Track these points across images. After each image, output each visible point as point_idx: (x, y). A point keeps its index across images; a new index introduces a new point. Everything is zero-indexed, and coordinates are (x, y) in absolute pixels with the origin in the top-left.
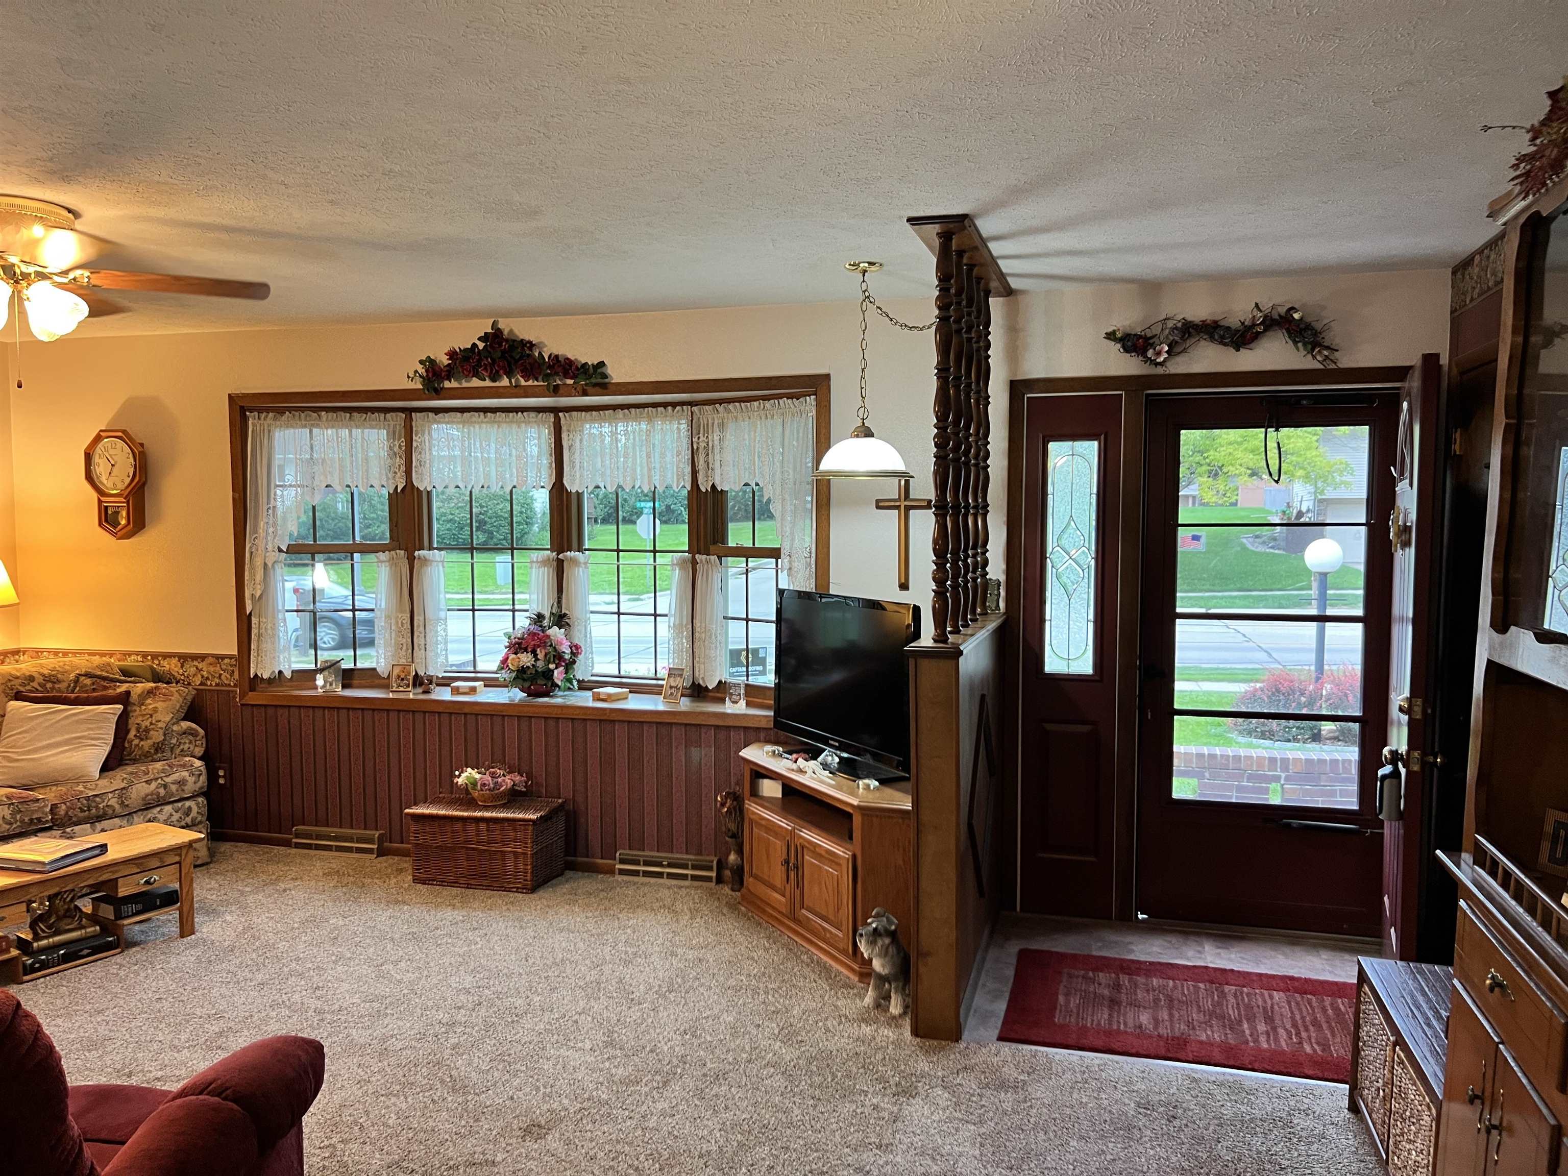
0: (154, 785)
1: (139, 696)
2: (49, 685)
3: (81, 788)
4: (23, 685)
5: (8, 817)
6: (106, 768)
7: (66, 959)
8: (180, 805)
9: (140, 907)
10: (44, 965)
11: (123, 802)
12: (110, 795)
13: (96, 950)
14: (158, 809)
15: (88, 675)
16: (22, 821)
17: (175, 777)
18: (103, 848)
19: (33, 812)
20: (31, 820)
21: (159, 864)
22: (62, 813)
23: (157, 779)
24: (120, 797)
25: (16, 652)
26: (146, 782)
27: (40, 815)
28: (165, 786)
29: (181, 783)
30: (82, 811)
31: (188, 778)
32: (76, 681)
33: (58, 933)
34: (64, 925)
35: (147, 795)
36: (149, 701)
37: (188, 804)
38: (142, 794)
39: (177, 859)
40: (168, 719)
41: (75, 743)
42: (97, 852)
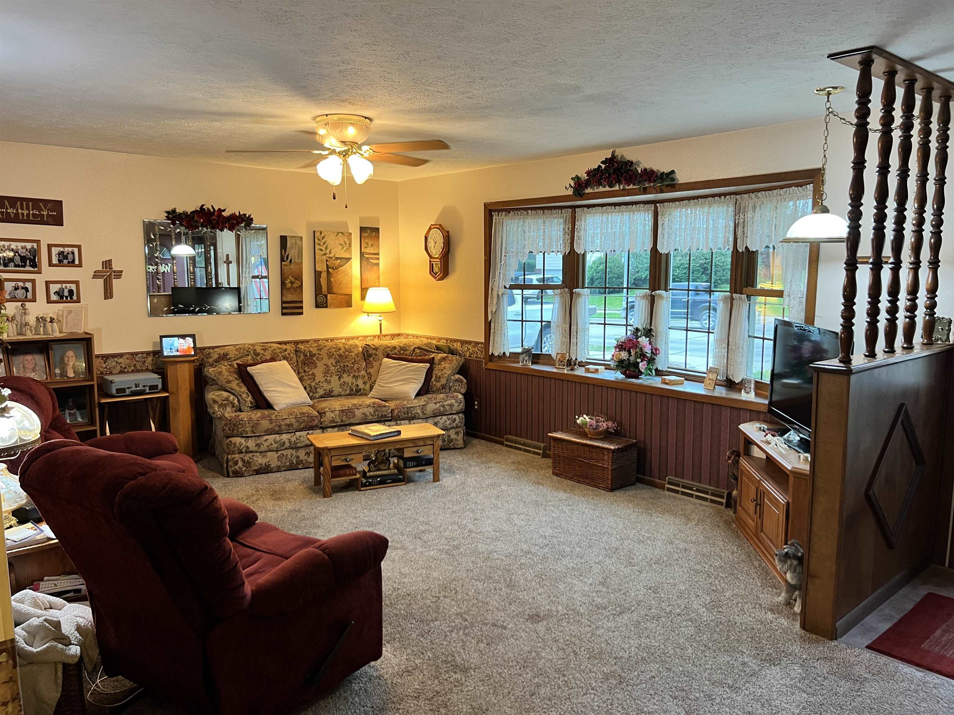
0: (438, 405)
1: (439, 360)
2: (402, 352)
3: (405, 402)
4: (391, 351)
5: (372, 413)
6: (419, 394)
7: (381, 483)
8: (450, 416)
9: (415, 464)
10: (370, 484)
11: (423, 412)
12: (418, 408)
13: (394, 481)
14: (440, 417)
15: (419, 348)
16: (378, 415)
17: (449, 402)
18: (399, 432)
19: (383, 411)
20: (382, 415)
21: (423, 444)
22: (396, 414)
23: (440, 402)
24: (422, 409)
25: (399, 335)
26: (435, 403)
27: (386, 413)
28: (443, 406)
29: (451, 405)
30: (405, 414)
31: (454, 403)
32: (414, 350)
33: (379, 470)
34: (381, 467)
35: (435, 410)
36: (443, 363)
37: (454, 416)
38: (433, 409)
39: (432, 443)
40: (449, 373)
41: (407, 381)
42: (396, 434)
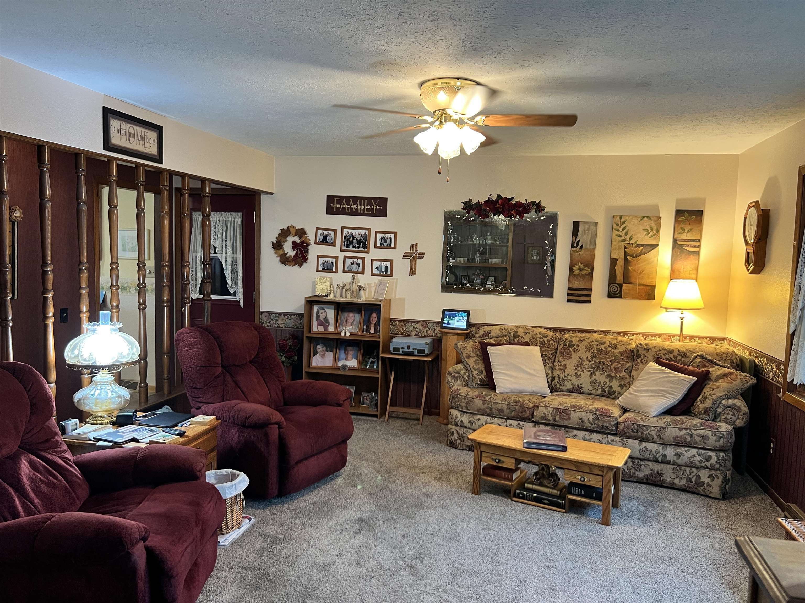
0: (683, 432)
1: (717, 376)
2: (679, 358)
3: (639, 419)
4: (665, 354)
5: (591, 420)
6: (670, 412)
8: (703, 452)
9: (583, 492)
11: (659, 435)
12: (653, 428)
13: (552, 504)
14: (686, 449)
15: (702, 357)
16: (598, 425)
17: (701, 432)
18: (564, 449)
19: (604, 422)
20: (603, 426)
21: (588, 471)
22: (621, 428)
23: (687, 429)
24: (658, 431)
26: (679, 428)
27: (608, 425)
28: (691, 436)
29: (704, 438)
30: (633, 431)
31: (710, 436)
32: (694, 359)
34: (545, 482)
35: (677, 437)
36: (720, 381)
37: (710, 453)
38: (674, 435)
39: (601, 473)
40: (721, 395)
41: (659, 393)
42: (559, 449)
